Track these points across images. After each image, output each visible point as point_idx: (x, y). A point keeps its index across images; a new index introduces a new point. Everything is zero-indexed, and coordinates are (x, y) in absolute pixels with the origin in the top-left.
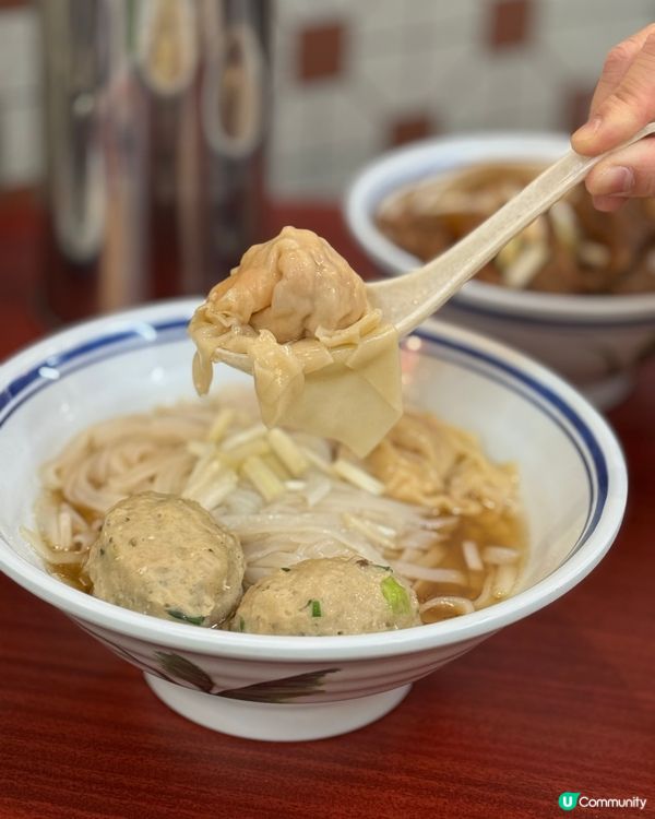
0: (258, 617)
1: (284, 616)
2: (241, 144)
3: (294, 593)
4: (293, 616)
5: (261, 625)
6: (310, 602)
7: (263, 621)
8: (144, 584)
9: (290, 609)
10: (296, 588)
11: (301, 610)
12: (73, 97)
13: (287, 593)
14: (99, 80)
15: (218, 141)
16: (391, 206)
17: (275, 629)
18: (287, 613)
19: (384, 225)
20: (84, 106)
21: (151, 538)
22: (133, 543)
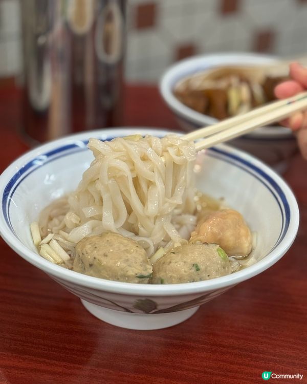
0: (171, 277)
1: (184, 273)
2: (113, 58)
3: (185, 262)
4: (188, 273)
5: (173, 279)
6: (193, 265)
7: (174, 277)
8: (122, 269)
9: (186, 270)
10: (185, 260)
11: (191, 269)
12: (37, 36)
13: (182, 263)
14: (49, 28)
15: (102, 56)
16: (180, 86)
17: (181, 280)
18: (185, 272)
19: (177, 94)
20: (41, 41)
21: (111, 251)
22: (105, 255)
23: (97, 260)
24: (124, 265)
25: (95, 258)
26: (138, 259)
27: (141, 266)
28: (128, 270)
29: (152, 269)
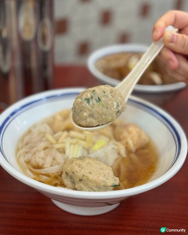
23: (85, 176)
24: (104, 179)
25: (84, 175)
26: (110, 174)
27: (113, 178)
28: (107, 182)
29: (118, 180)
